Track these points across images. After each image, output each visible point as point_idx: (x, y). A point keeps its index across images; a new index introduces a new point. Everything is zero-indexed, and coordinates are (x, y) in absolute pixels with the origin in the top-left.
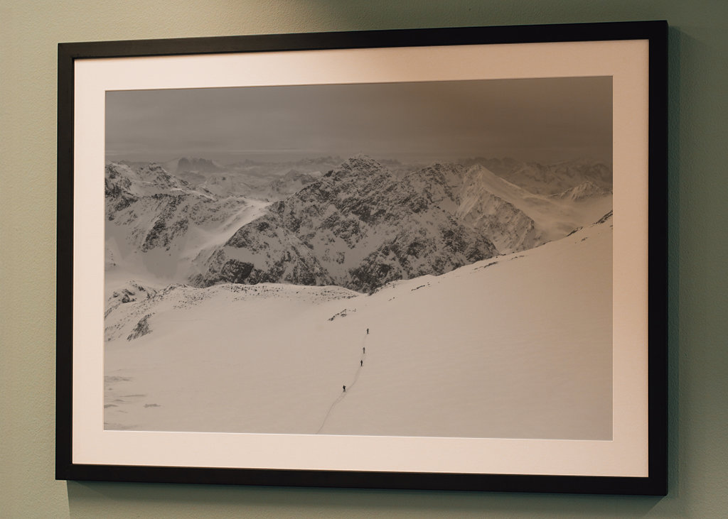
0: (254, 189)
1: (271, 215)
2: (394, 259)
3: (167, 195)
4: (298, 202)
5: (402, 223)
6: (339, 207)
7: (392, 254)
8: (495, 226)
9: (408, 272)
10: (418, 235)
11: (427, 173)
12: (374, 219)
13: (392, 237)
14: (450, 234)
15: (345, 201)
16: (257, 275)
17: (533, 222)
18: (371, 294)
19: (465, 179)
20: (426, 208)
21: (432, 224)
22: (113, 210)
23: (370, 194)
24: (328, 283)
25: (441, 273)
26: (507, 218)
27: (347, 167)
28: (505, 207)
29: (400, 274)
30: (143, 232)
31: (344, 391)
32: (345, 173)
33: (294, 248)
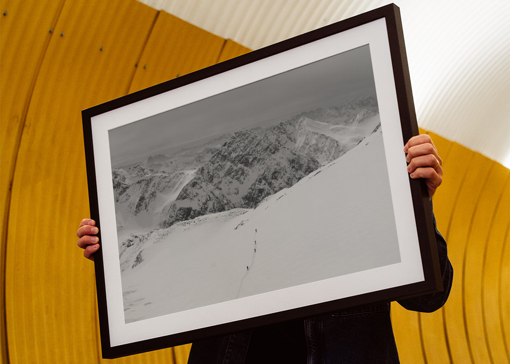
0: (187, 164)
1: (198, 176)
2: (265, 184)
3: (144, 180)
4: (210, 165)
5: (266, 162)
6: (233, 162)
7: (263, 182)
8: (317, 150)
9: (274, 190)
10: (276, 167)
11: (276, 129)
12: (251, 164)
13: (262, 172)
14: (293, 161)
15: (235, 158)
16: (194, 213)
17: (337, 142)
18: (255, 208)
19: (297, 127)
20: (278, 149)
21: (282, 158)
22: (118, 196)
23: (248, 150)
24: (232, 208)
25: (291, 185)
26: (323, 143)
27: (234, 138)
28: (321, 137)
29: (269, 192)
30: (134, 204)
31: (248, 269)
32: (233, 142)
33: (212, 192)
